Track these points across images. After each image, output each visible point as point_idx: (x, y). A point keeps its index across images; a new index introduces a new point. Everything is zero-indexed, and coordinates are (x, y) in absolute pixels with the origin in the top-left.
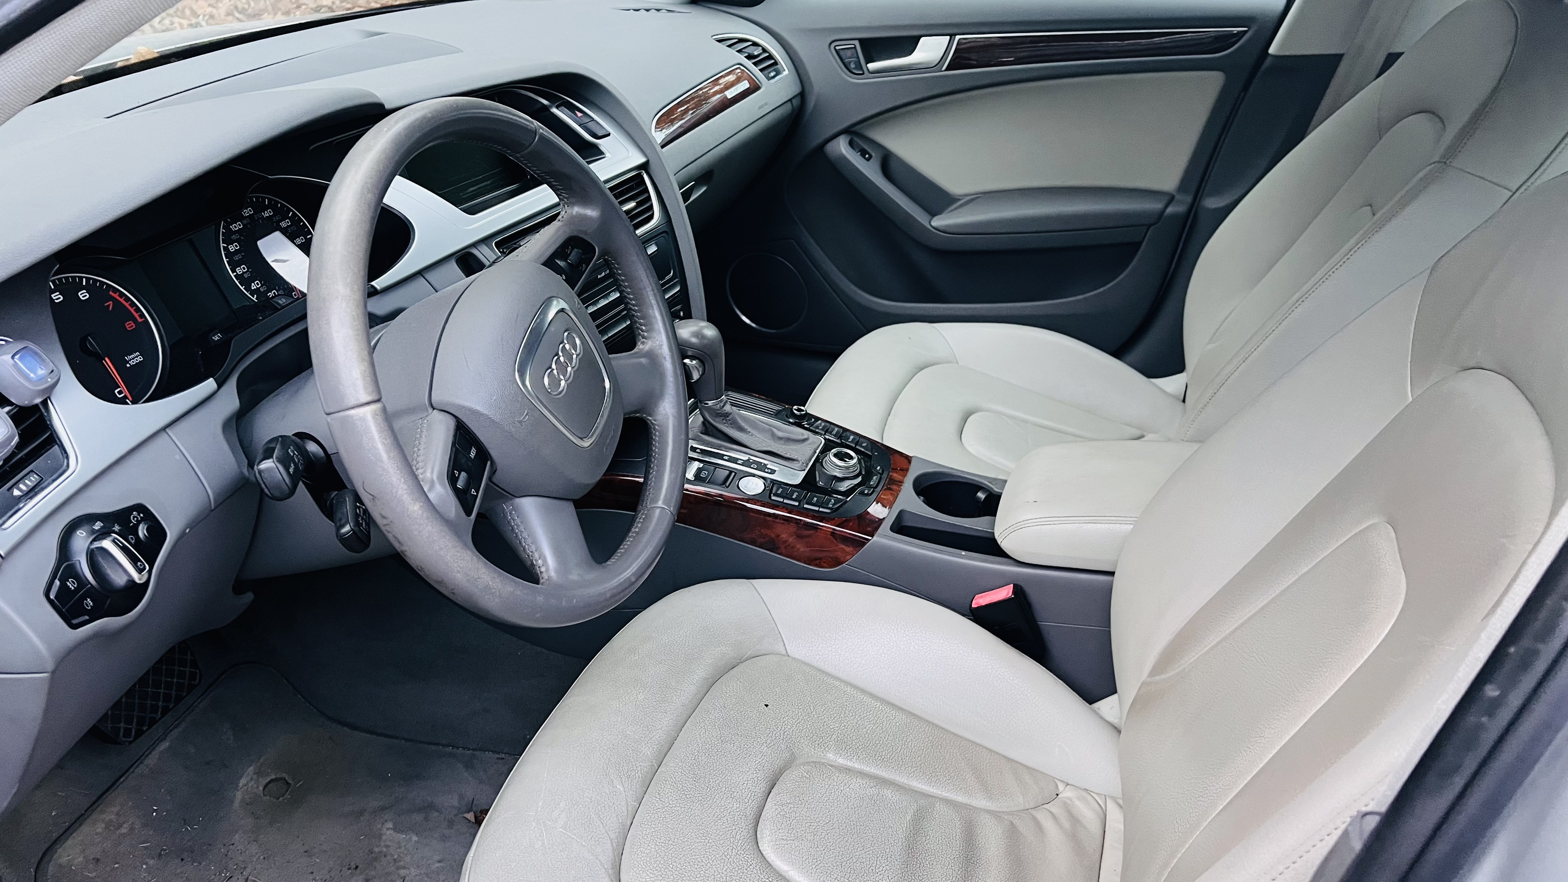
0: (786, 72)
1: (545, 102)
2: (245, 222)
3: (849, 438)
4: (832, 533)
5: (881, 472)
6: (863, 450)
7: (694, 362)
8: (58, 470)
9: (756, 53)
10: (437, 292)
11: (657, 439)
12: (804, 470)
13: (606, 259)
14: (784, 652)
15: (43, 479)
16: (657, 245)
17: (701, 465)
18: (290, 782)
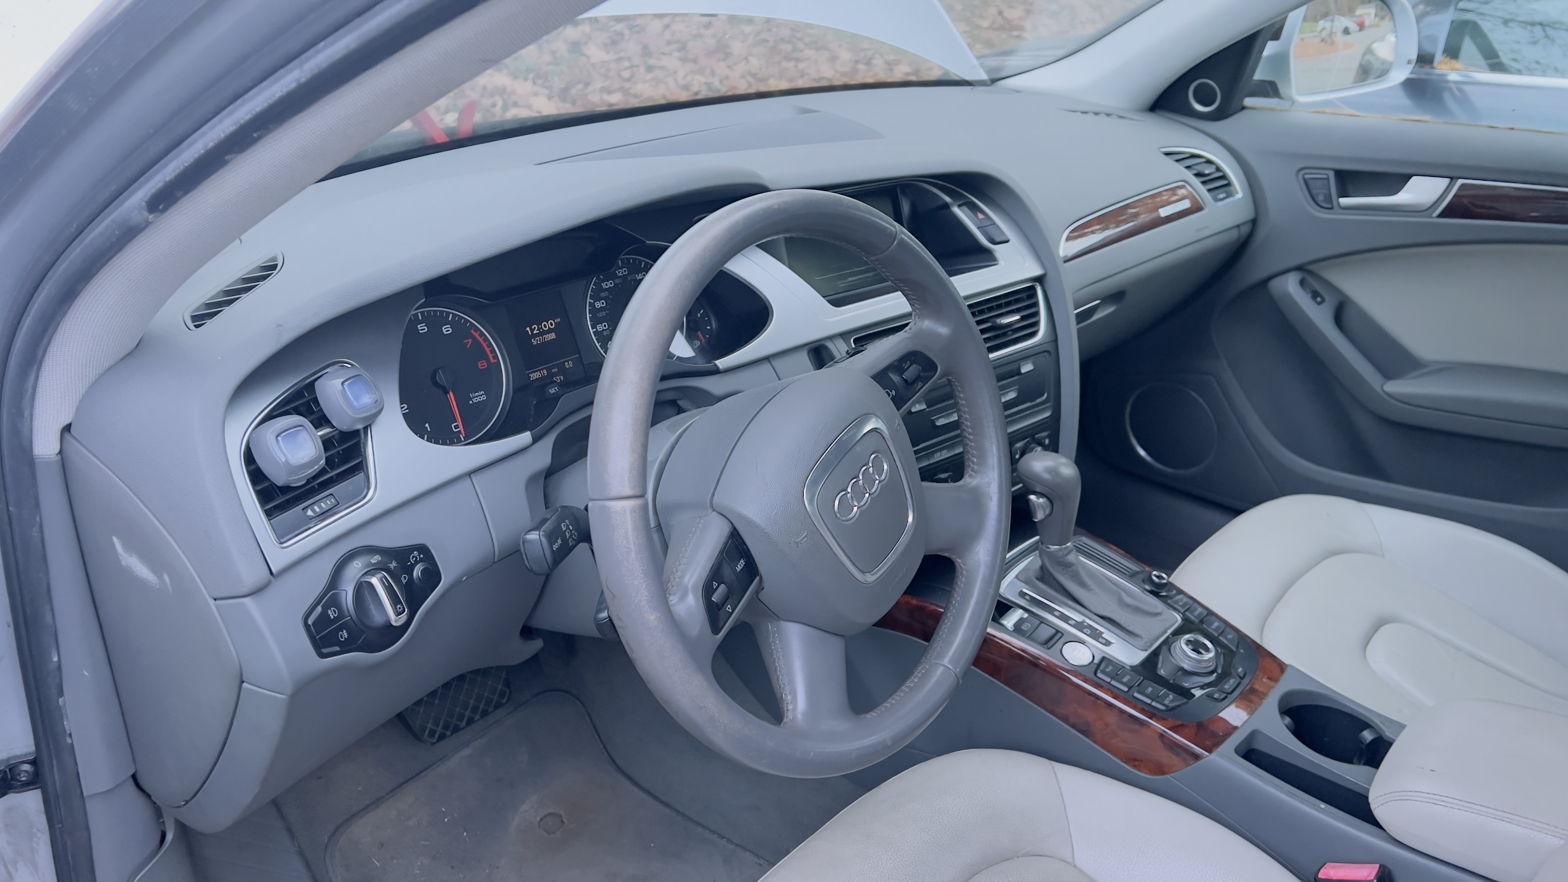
0: (1240, 195)
1: (948, 199)
2: (617, 281)
3: (1212, 624)
4: (1161, 734)
5: (1241, 675)
6: (1226, 642)
7: (1041, 500)
8: (358, 496)
9: (1207, 172)
10: (780, 380)
11: (962, 585)
12: (1146, 650)
13: (950, 379)
14: (1070, 860)
15: (339, 504)
16: (1034, 364)
17: (1026, 615)
18: (565, 820)
